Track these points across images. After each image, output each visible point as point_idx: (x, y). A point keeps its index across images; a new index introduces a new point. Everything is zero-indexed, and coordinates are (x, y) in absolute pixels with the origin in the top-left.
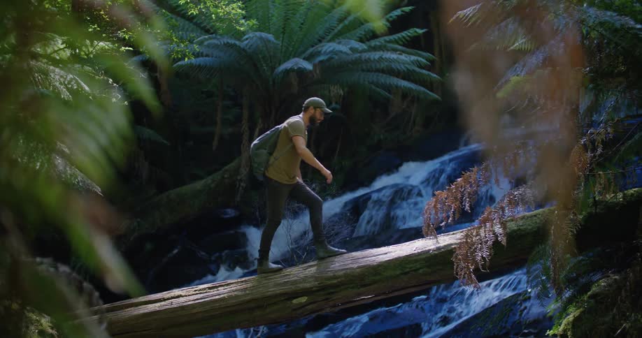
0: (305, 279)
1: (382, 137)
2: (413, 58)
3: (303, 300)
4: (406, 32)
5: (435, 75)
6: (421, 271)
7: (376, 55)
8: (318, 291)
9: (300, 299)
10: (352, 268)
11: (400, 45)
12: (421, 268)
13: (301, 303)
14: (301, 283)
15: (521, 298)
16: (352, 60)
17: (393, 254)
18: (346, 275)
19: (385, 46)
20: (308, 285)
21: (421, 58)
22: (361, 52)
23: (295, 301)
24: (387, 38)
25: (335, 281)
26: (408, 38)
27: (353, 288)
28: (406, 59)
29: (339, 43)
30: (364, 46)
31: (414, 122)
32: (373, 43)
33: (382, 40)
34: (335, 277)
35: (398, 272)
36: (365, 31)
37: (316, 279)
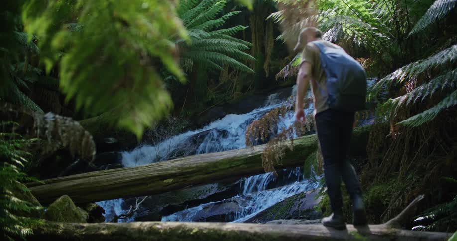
0: (172, 169)
1: (214, 96)
2: (239, 44)
3: (170, 180)
4: (235, 28)
5: (252, 57)
6: (241, 167)
7: (216, 41)
8: (179, 175)
9: (168, 180)
10: (200, 163)
11: (231, 36)
12: (241, 165)
13: (168, 183)
14: (169, 170)
15: (299, 196)
16: (200, 43)
17: (225, 156)
18: (197, 167)
19: (222, 36)
20: (173, 172)
21: (245, 45)
22: (206, 38)
23: (165, 181)
24: (223, 31)
25: (190, 170)
26: (236, 31)
27: (200, 175)
28: (234, 45)
29: (193, 31)
30: (209, 35)
31: (236, 88)
32: (214, 33)
33: (219, 31)
34: (190, 168)
35: (228, 166)
36: (208, 26)
37: (179, 168)
